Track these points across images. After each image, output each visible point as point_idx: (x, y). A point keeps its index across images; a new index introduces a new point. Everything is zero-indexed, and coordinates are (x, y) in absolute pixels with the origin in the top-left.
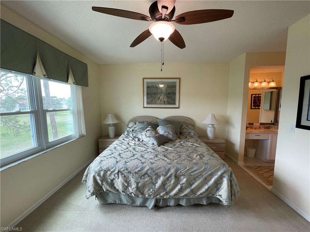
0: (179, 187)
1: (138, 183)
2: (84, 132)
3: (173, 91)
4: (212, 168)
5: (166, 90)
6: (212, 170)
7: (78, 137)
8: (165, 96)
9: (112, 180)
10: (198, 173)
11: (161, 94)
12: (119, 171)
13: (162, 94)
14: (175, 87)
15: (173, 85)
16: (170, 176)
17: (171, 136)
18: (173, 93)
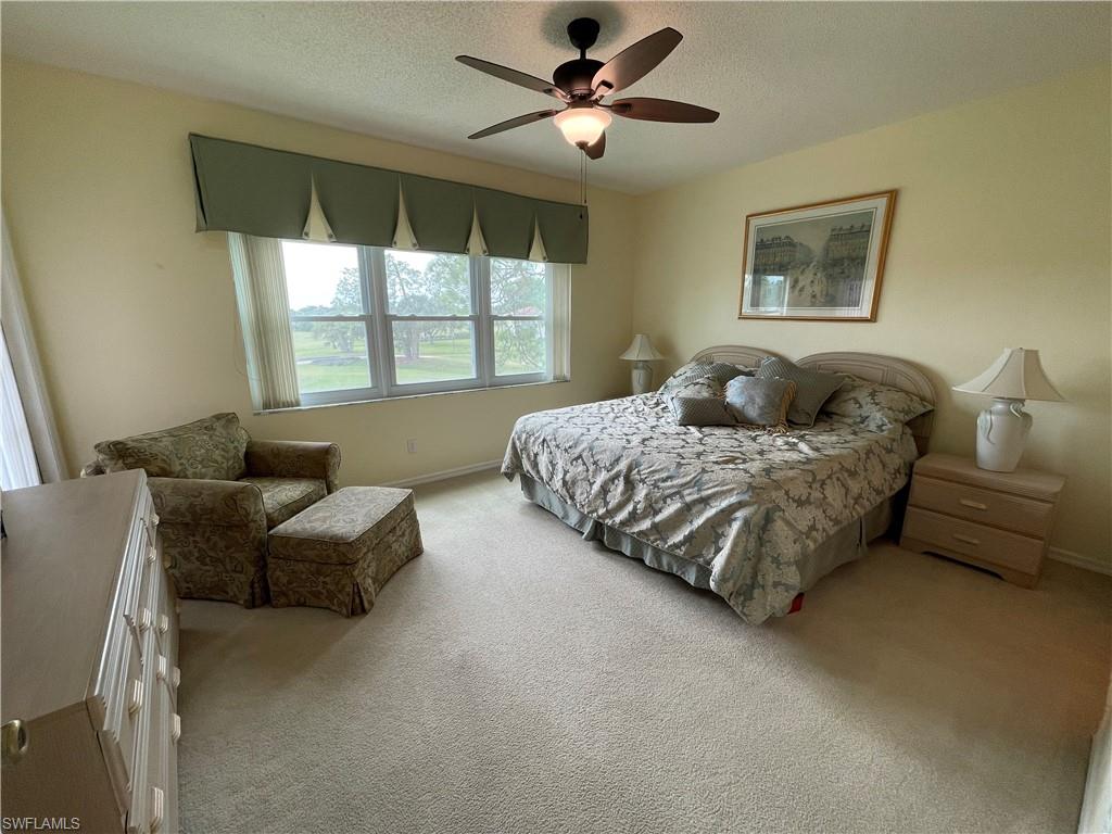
0: (630, 507)
1: (566, 472)
2: (566, 372)
3: (854, 251)
4: (711, 485)
5: (827, 250)
6: (709, 488)
7: (550, 379)
8: (819, 275)
9: (536, 455)
10: (672, 487)
11: (802, 267)
12: (544, 440)
13: (808, 266)
14: (865, 231)
15: (858, 225)
16: (617, 476)
17: (753, 412)
18: (853, 260)
